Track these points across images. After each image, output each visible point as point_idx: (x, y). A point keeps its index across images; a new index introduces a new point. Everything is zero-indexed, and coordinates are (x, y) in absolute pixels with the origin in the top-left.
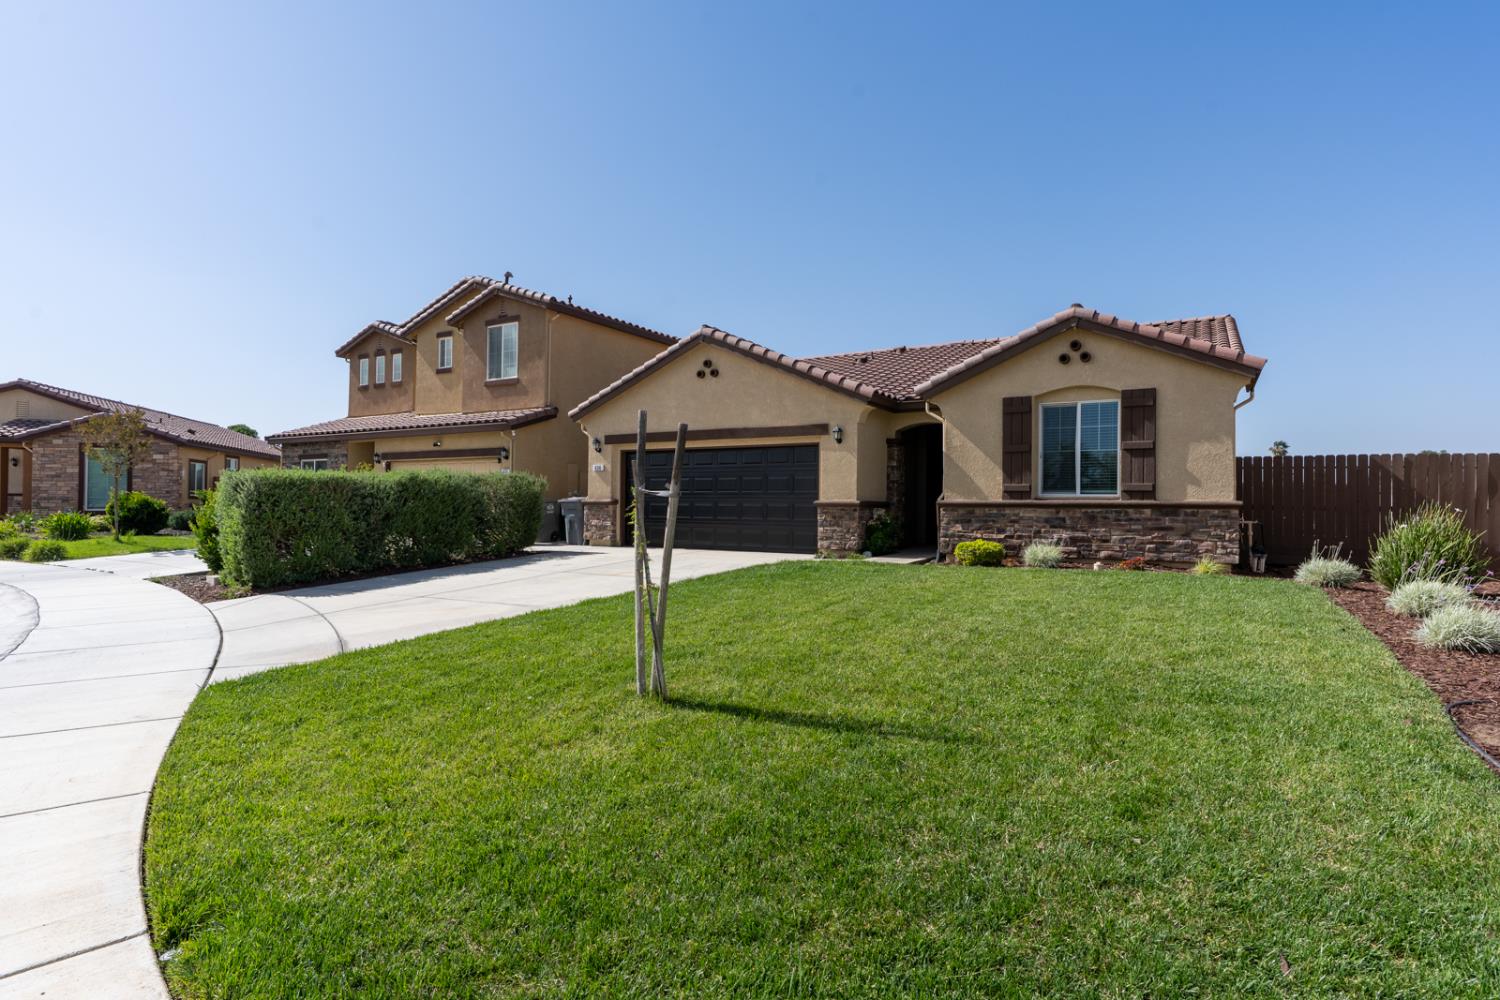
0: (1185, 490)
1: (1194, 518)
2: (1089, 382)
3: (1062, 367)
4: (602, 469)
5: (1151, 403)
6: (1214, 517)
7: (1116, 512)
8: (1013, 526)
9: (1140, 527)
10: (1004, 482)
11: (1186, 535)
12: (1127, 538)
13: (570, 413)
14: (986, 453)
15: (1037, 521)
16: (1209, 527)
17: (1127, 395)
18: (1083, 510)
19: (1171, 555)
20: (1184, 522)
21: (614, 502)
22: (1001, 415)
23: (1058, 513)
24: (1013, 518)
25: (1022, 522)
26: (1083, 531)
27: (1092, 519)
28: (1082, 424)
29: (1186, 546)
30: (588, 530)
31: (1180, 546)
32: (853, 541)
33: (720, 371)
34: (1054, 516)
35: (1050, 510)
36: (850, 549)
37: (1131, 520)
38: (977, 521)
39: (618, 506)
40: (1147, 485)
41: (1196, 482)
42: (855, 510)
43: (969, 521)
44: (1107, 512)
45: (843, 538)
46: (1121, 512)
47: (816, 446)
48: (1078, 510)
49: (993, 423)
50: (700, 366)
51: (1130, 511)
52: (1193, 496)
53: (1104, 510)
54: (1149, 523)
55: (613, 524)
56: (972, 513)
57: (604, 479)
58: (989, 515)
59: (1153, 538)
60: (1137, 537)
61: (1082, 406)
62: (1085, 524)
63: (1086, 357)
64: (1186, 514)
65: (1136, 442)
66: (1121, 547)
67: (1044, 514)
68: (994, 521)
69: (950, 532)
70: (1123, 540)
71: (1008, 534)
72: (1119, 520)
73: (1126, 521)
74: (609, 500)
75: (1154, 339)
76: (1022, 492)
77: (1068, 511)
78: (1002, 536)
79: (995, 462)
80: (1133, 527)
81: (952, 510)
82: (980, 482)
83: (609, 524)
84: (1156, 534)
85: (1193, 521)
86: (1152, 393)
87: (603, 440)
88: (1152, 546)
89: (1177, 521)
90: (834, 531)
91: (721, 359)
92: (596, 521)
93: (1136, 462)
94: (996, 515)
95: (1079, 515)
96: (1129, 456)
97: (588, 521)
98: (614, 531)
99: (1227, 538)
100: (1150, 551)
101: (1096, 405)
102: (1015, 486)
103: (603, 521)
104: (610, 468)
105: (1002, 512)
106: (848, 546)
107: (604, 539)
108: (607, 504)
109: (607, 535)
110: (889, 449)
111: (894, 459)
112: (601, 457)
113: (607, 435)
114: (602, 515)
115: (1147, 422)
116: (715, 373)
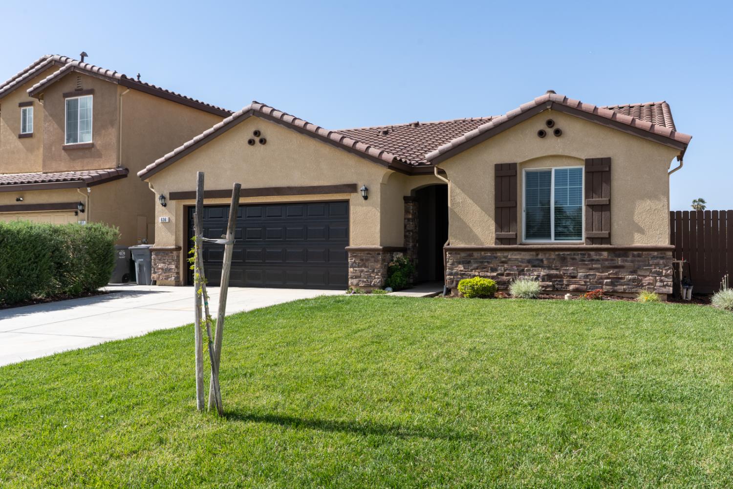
0: (633, 237)
1: (639, 259)
2: (560, 152)
3: (539, 139)
4: (167, 221)
5: (608, 169)
6: (654, 257)
7: (581, 254)
8: (502, 266)
9: (599, 266)
10: (496, 231)
11: (633, 272)
12: (589, 275)
13: (139, 173)
14: (482, 208)
15: (522, 262)
16: (651, 265)
17: (589, 163)
18: (557, 253)
19: (622, 287)
20: (632, 261)
21: (178, 249)
22: (493, 178)
23: (537, 255)
24: (504, 259)
25: (510, 262)
26: (557, 269)
27: (563, 260)
28: (556, 185)
29: (634, 280)
30: (155, 273)
31: (630, 280)
32: (377, 280)
33: (267, 139)
34: (535, 258)
35: (531, 253)
36: (375, 286)
37: (593, 260)
38: (477, 262)
39: (182, 252)
40: (605, 233)
41: (641, 231)
42: (379, 254)
43: (469, 262)
44: (574, 255)
45: (369, 277)
46: (585, 255)
47: (347, 202)
48: (553, 253)
49: (487, 184)
50: (250, 135)
51: (592, 253)
52: (639, 241)
53: (572, 253)
54: (607, 263)
55: (177, 267)
56: (471, 255)
57: (169, 230)
58: (485, 258)
59: (609, 274)
60: (597, 274)
61: (556, 171)
62: (558, 264)
63: (558, 133)
64: (634, 256)
65: (596, 200)
66: (585, 282)
67: (527, 256)
68: (488, 262)
69: (454, 271)
70: (587, 277)
71: (499, 272)
72: (584, 261)
73: (589, 261)
74: (173, 247)
75: (609, 119)
76: (510, 239)
77: (545, 254)
78: (495, 274)
79: (489, 216)
80: (594, 266)
81: (456, 253)
82: (478, 231)
83: (173, 267)
84: (611, 272)
85: (638, 261)
86: (608, 162)
87: (168, 196)
88: (608, 280)
89: (626, 261)
90: (362, 271)
91: (269, 130)
92: (162, 265)
93: (596, 215)
94: (490, 258)
95: (553, 257)
96: (591, 210)
97: (155, 264)
98: (178, 273)
99: (664, 274)
100: (607, 284)
101: (566, 170)
102: (504, 234)
103: (168, 265)
104: (174, 220)
105: (495, 255)
106: (373, 283)
107: (169, 279)
108: (171, 250)
109: (172, 277)
110: (406, 205)
111: (409, 212)
112: (166, 211)
113: (171, 191)
114: (167, 260)
115: (604, 185)
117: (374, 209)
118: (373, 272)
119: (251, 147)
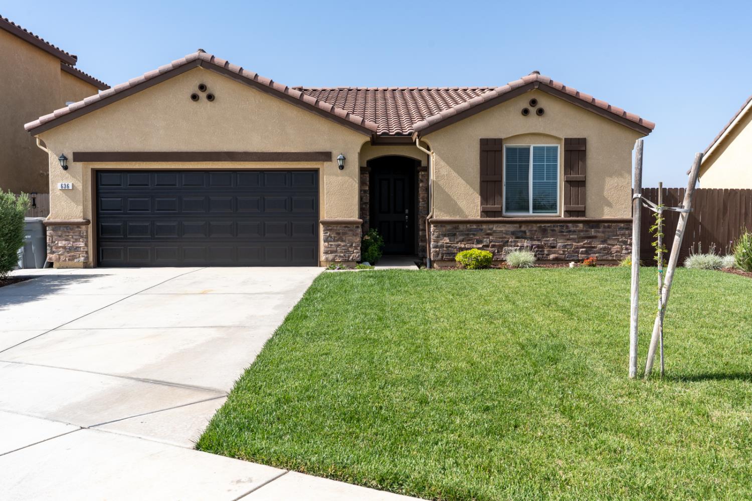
0: (603, 210)
1: (609, 230)
2: (541, 131)
3: (522, 117)
4: (71, 188)
5: (584, 149)
6: (621, 229)
7: (560, 226)
8: (487, 238)
9: (576, 236)
10: (482, 204)
11: (604, 242)
12: (567, 245)
13: (27, 126)
14: (467, 181)
15: (506, 234)
16: (618, 236)
17: (569, 142)
18: (538, 225)
19: (595, 255)
20: (603, 232)
21: (88, 222)
22: (478, 152)
23: (520, 227)
24: (489, 232)
25: (494, 234)
26: (538, 240)
27: (544, 232)
28: (534, 161)
29: (604, 249)
30: (53, 252)
31: (601, 249)
32: (356, 254)
33: (216, 96)
34: (519, 230)
35: (515, 225)
36: (353, 260)
37: (570, 231)
38: (462, 235)
39: (90, 226)
40: (580, 207)
41: (609, 205)
42: (358, 227)
43: (455, 235)
44: (554, 226)
45: (347, 251)
46: (563, 226)
47: (316, 172)
48: (534, 225)
49: (472, 157)
51: (570, 225)
52: (608, 214)
53: (552, 225)
54: (582, 234)
55: (86, 245)
56: (456, 228)
57: (74, 199)
58: (470, 230)
59: (584, 244)
60: (574, 244)
61: (534, 148)
62: (540, 236)
63: (540, 112)
64: (605, 227)
65: (574, 176)
66: (564, 251)
67: (511, 228)
68: (474, 234)
69: (440, 244)
70: (565, 246)
71: (485, 244)
72: (563, 232)
73: (567, 232)
74: (81, 220)
75: (589, 103)
76: (495, 212)
77: (528, 226)
78: (481, 246)
79: (474, 189)
80: (571, 236)
81: (441, 226)
82: (462, 204)
83: (82, 245)
84: (586, 241)
85: (608, 232)
86: (583, 142)
87: (70, 157)
88: (583, 250)
89: (599, 232)
90: (338, 245)
91: (216, 84)
92: (64, 242)
93: (573, 190)
94: (476, 230)
95: (535, 229)
96: (569, 186)
97: (52, 242)
98: (87, 252)
99: (628, 243)
100: (582, 253)
101: (543, 148)
102: (489, 207)
103: (73, 242)
104: (81, 187)
105: (480, 227)
106: (351, 257)
107: (75, 261)
108: (78, 225)
109: (79, 257)
110: (362, 176)
111: (366, 184)
112: (67, 175)
113: (75, 151)
114: (72, 236)
115: (580, 163)
116: (210, 97)
117: (351, 180)
118: (351, 246)
119: (194, 103)
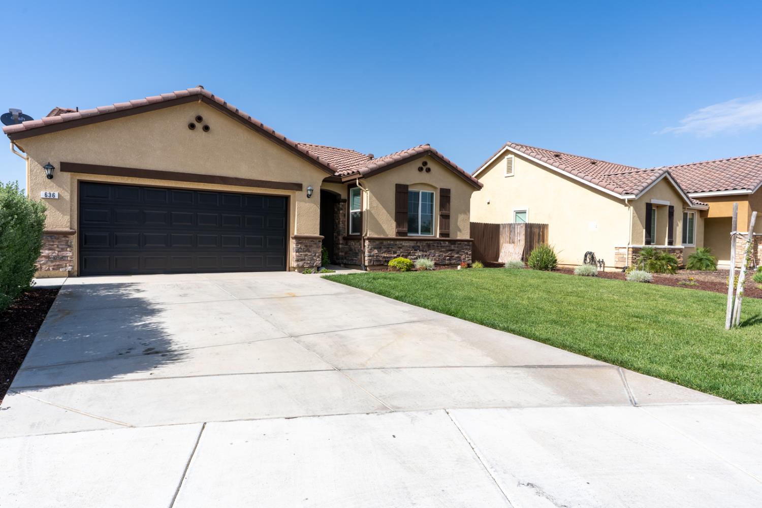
0: (457, 234)
1: (460, 246)
2: (427, 182)
3: (419, 173)
4: (57, 197)
5: (449, 196)
6: (465, 245)
7: (437, 243)
8: (399, 250)
9: (445, 250)
10: (397, 227)
11: (458, 253)
12: (441, 255)
14: (387, 211)
15: (409, 247)
16: (464, 249)
17: (442, 190)
19: (454, 261)
20: (458, 247)
21: (73, 232)
22: (395, 193)
23: (417, 243)
24: (400, 246)
25: (403, 248)
27: (429, 246)
28: (422, 201)
29: (457, 257)
32: (318, 262)
33: (211, 128)
34: (416, 245)
35: (414, 242)
36: (316, 267)
37: (441, 247)
38: (384, 248)
39: (76, 235)
40: (447, 231)
41: (460, 231)
42: (320, 241)
43: (381, 248)
44: (434, 243)
45: (312, 259)
46: (439, 243)
47: (287, 199)
48: (423, 242)
49: (391, 195)
51: (442, 242)
52: (460, 237)
54: (448, 248)
56: (382, 243)
57: (59, 209)
58: (390, 245)
60: (444, 254)
61: (422, 192)
62: (426, 248)
63: (428, 170)
64: (458, 244)
65: (444, 212)
66: (439, 259)
67: (412, 244)
68: (392, 248)
69: (372, 254)
70: (439, 256)
71: (398, 254)
72: (438, 247)
74: (68, 229)
76: (403, 233)
77: (420, 242)
78: (395, 255)
79: (392, 217)
80: (442, 250)
81: (373, 242)
82: (385, 227)
83: (70, 254)
84: (449, 253)
86: (448, 191)
87: (57, 166)
88: (448, 258)
89: (455, 247)
90: (306, 255)
92: (47, 252)
93: (444, 221)
94: (393, 245)
95: (424, 244)
96: (442, 218)
98: (74, 261)
99: (468, 254)
100: (447, 260)
101: (427, 193)
102: (400, 229)
103: (58, 251)
104: (69, 197)
105: (395, 243)
106: (315, 264)
107: (61, 270)
108: (65, 234)
109: (66, 266)
112: (52, 184)
113: (62, 161)
114: (57, 245)
115: (447, 204)
116: (206, 128)
117: (315, 206)
118: (315, 256)
119: (190, 132)
